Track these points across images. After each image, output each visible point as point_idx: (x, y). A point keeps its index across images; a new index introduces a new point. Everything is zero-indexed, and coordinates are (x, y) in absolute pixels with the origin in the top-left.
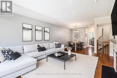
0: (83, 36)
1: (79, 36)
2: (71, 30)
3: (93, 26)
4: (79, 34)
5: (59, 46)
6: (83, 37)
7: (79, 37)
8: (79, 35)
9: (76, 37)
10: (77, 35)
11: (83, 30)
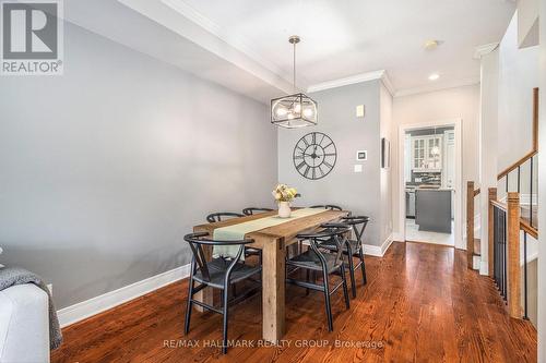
0: (362, 156)
1: (330, 160)
4: (326, 142)
6: (358, 168)
7: (325, 169)
8: (330, 150)
10: (310, 151)
11: (360, 111)
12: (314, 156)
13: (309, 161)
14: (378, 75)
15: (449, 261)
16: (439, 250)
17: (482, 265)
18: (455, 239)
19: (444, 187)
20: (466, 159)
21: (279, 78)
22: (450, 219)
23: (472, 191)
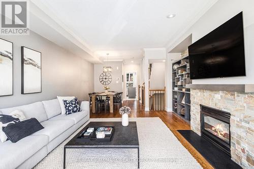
0: (118, 79)
1: (110, 80)
2: (93, 64)
3: (132, 62)
4: (109, 75)
5: (76, 107)
6: (117, 82)
7: (109, 82)
8: (110, 77)
9: (102, 82)
10: (105, 77)
11: (118, 68)
12: (106, 79)
13: (104, 80)
14: (122, 60)
15: (136, 103)
16: (134, 101)
17: (141, 102)
18: (137, 98)
19: (134, 86)
20: (138, 81)
21: (100, 59)
22: (136, 95)
23: (139, 87)
